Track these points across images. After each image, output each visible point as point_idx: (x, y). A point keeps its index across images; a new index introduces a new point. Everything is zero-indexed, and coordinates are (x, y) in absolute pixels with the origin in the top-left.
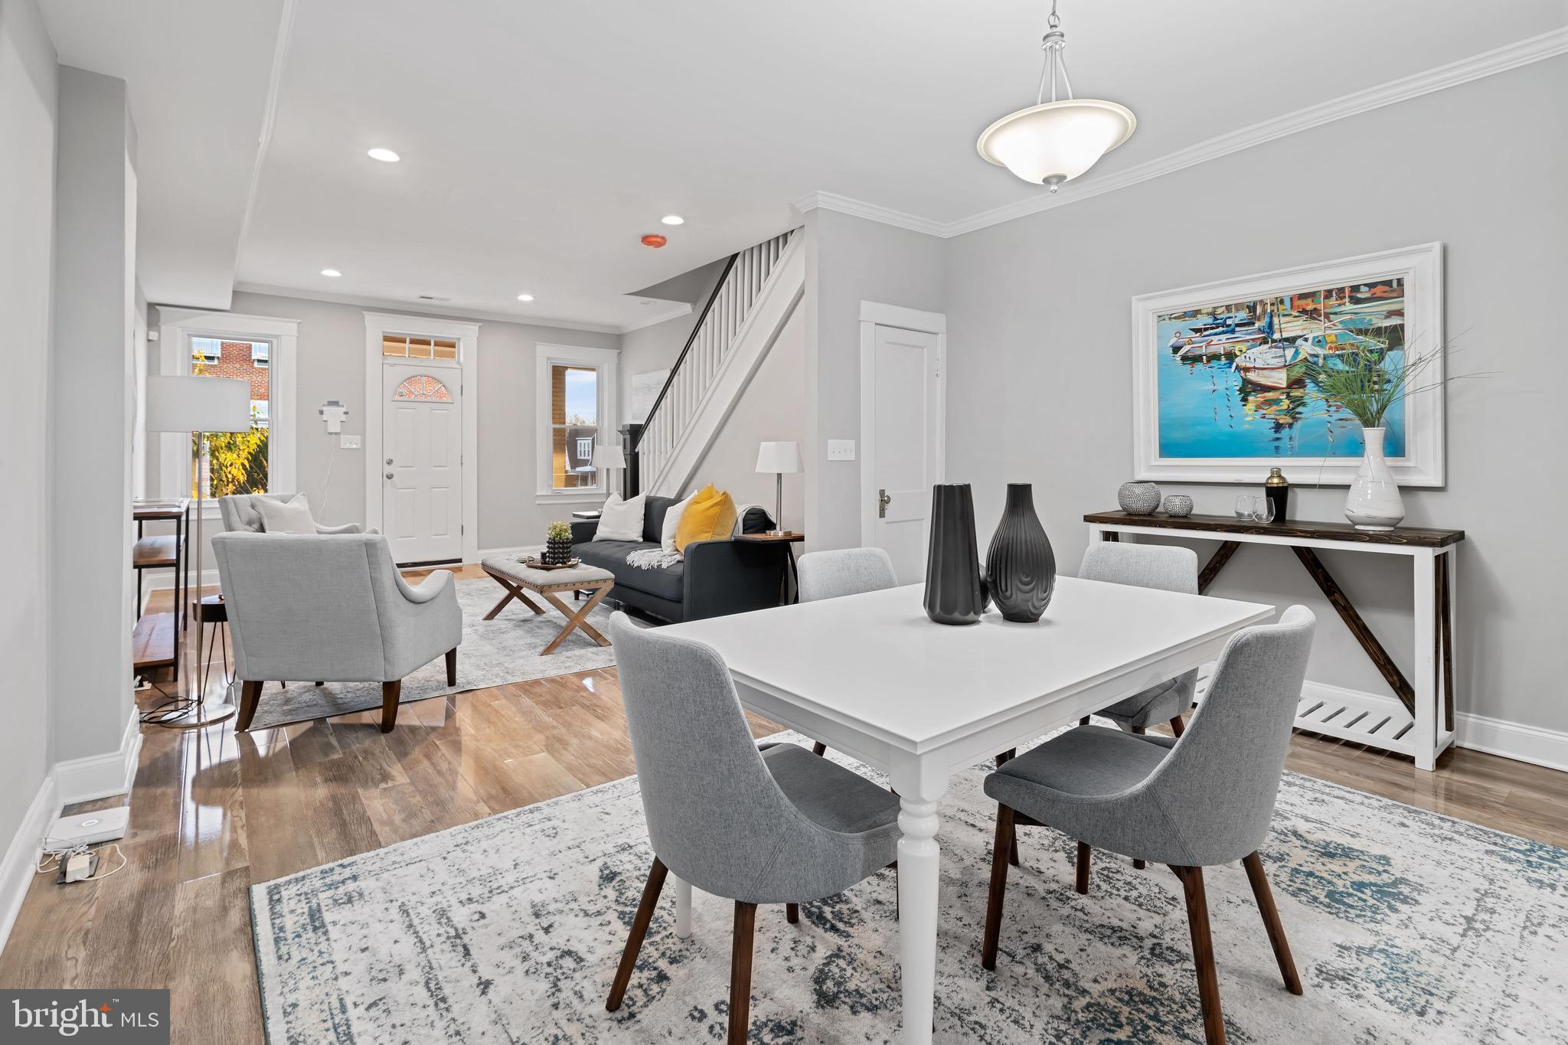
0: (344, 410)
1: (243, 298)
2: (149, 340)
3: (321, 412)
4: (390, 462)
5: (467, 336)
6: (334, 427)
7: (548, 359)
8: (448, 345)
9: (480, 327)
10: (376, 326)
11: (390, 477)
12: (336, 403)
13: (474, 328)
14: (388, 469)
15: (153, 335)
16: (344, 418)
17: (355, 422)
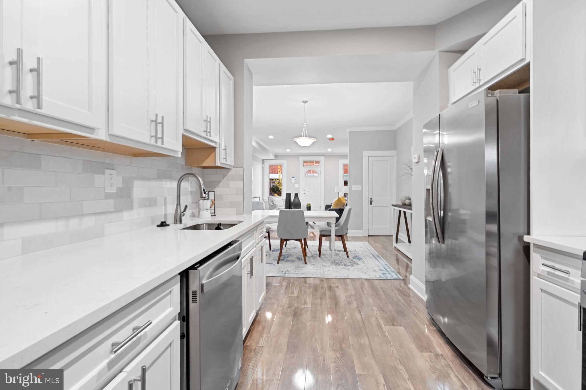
0: (295, 179)
1: (276, 156)
2: (263, 167)
3: (291, 179)
4: (304, 190)
5: (322, 159)
6: (293, 182)
7: (343, 163)
8: (318, 162)
9: (325, 157)
10: (302, 159)
11: (304, 194)
12: (293, 177)
13: (323, 158)
14: (304, 192)
15: (263, 165)
16: (295, 180)
17: (297, 182)
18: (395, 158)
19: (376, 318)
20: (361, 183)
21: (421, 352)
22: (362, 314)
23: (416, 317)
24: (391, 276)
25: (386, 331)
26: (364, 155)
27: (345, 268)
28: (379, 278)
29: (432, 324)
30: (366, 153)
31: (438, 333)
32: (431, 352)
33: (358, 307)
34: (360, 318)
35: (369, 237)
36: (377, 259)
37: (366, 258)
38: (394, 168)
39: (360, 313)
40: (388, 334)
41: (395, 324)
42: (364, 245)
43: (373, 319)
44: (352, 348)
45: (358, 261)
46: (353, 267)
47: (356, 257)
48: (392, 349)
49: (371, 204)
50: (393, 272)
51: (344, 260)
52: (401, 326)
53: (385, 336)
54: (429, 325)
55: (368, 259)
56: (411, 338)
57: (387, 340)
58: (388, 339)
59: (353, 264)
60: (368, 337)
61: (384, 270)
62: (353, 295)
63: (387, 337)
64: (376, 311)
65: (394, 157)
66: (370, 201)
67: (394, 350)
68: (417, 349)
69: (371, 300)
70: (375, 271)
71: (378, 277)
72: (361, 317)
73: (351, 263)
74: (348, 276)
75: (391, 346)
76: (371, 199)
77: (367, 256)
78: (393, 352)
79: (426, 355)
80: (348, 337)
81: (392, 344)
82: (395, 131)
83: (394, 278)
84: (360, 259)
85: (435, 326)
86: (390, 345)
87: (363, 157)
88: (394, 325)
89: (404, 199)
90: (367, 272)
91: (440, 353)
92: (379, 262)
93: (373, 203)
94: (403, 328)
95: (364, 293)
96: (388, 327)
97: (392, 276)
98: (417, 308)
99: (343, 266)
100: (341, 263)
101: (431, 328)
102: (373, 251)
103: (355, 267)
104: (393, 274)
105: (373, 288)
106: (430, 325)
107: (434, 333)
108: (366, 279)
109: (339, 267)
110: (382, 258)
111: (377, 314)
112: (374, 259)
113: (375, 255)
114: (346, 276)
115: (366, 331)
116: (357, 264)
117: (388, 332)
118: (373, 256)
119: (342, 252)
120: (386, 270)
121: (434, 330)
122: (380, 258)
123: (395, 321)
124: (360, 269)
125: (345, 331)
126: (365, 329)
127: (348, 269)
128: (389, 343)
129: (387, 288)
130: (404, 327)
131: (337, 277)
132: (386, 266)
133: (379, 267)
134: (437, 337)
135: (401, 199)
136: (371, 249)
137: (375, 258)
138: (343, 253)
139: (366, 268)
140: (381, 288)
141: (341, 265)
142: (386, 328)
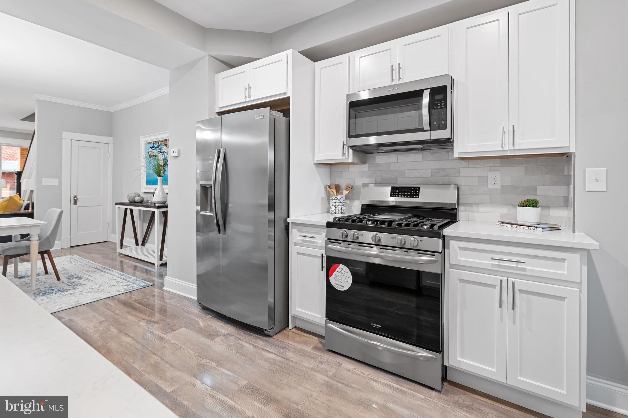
18: (111, 146)
19: (151, 332)
20: (59, 176)
21: (212, 340)
22: (131, 335)
23: (189, 314)
24: (137, 285)
25: (170, 339)
26: (63, 137)
27: (65, 294)
28: (124, 291)
29: (206, 314)
30: (67, 136)
31: (215, 318)
32: (219, 336)
33: (120, 331)
34: (132, 341)
35: (72, 248)
36: (105, 272)
37: (89, 274)
38: (109, 159)
39: (129, 336)
40: (174, 340)
41: (174, 328)
42: (72, 260)
43: (148, 334)
44: (145, 374)
45: (79, 280)
46: (77, 290)
47: (72, 277)
48: (187, 351)
49: (75, 203)
50: (137, 280)
51: (55, 285)
52: (181, 328)
53: (172, 344)
54: (204, 316)
55: (93, 275)
56: (197, 334)
57: (177, 347)
58: (177, 345)
59: (74, 286)
60: (155, 354)
61: (124, 281)
62: (103, 321)
63: (175, 343)
64: (146, 325)
65: (110, 144)
66: (74, 200)
67: (189, 351)
68: (208, 339)
69: (131, 318)
70: (113, 286)
71: (122, 290)
72: (131, 339)
73: (69, 285)
74: (79, 302)
75: (184, 349)
76: (75, 197)
77: (88, 271)
78: (189, 353)
79: (217, 340)
80: (132, 366)
81: (184, 347)
82: (111, 113)
83: (142, 286)
84: (80, 278)
85: (209, 315)
86: (182, 349)
87: (63, 140)
88: (174, 330)
89: (132, 195)
90: (103, 289)
91: (226, 332)
92: (111, 274)
93: (78, 202)
94: (184, 329)
95: (117, 314)
96: (169, 334)
97: (139, 285)
98: (185, 306)
99: (60, 293)
100: (53, 290)
101: (207, 317)
102: (93, 264)
103: (80, 288)
104: (138, 282)
105: (125, 304)
106: (206, 315)
107: (212, 320)
108: (108, 298)
109: (52, 296)
110: (112, 269)
111: (149, 328)
112: (102, 273)
113: (98, 268)
114: (74, 304)
115: (148, 349)
116: (81, 284)
117: (173, 339)
118: (97, 269)
119: (41, 276)
120: (126, 280)
121: (210, 318)
122: (109, 270)
123: (172, 326)
124: (90, 289)
125: (124, 362)
126: (147, 348)
127: (71, 294)
128: (180, 347)
129: (141, 298)
130: (184, 327)
131: (62, 309)
132: (123, 277)
133: (115, 280)
134: (216, 322)
135: (128, 196)
136: (88, 262)
137: (102, 271)
138: (44, 276)
139: (99, 286)
140: (133, 301)
141: (54, 292)
142: (168, 337)
